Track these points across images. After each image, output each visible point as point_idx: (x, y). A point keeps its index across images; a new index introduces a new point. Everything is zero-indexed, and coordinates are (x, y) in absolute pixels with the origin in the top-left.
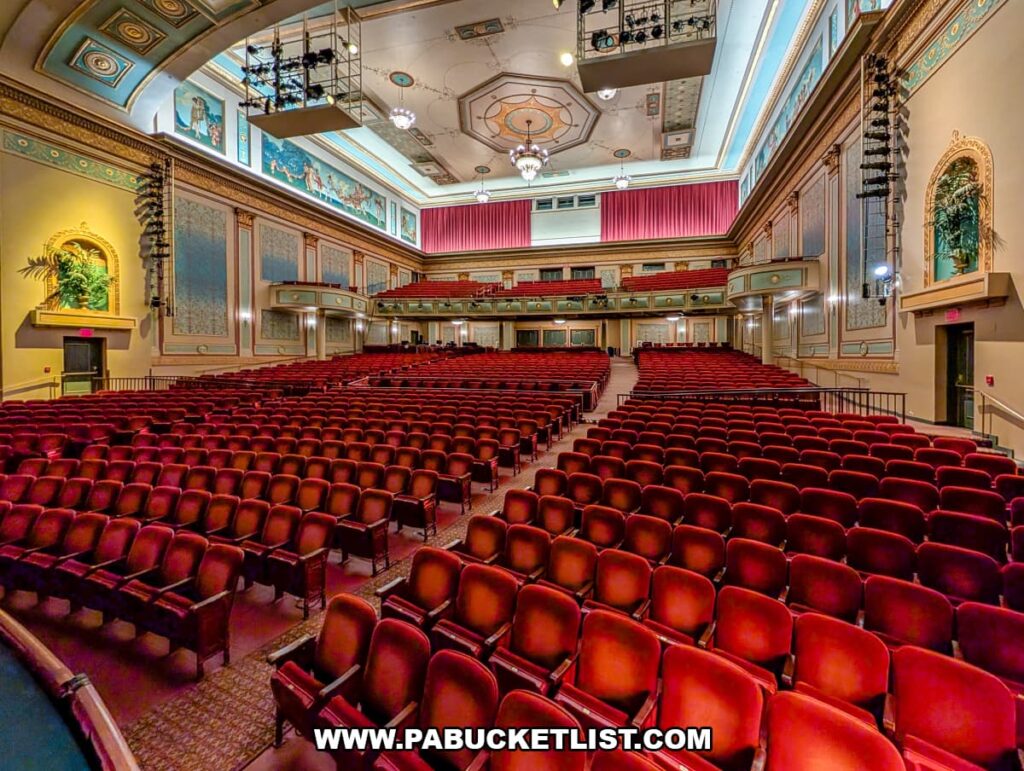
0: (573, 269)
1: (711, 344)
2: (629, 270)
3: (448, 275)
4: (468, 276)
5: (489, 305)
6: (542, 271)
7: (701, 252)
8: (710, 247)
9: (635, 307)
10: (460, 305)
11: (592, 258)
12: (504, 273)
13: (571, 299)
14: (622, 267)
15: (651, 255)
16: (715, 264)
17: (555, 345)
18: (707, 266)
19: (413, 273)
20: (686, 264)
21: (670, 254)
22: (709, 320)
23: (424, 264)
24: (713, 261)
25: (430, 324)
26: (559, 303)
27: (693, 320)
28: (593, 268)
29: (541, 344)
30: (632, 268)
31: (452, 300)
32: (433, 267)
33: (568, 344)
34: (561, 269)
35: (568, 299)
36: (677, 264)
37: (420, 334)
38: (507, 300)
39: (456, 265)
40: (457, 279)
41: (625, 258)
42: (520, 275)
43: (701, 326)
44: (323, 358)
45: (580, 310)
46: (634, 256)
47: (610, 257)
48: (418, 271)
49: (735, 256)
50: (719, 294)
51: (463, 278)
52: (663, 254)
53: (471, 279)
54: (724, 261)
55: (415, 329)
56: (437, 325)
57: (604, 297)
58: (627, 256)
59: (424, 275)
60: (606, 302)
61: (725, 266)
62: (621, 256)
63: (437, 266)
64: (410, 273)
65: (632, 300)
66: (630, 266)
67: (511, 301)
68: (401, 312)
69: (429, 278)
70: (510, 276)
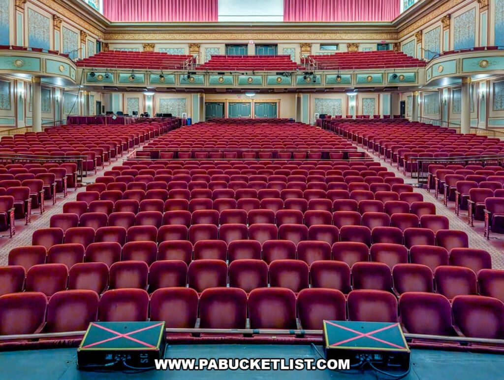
0: (257, 45)
1: (375, 116)
2: (309, 49)
3: (133, 44)
4: (154, 47)
5: (201, 77)
6: (227, 45)
7: (368, 36)
8: (376, 32)
9: (339, 83)
10: (172, 76)
11: (275, 36)
12: (191, 45)
13: (282, 74)
14: (302, 45)
15: (328, 36)
16: (380, 47)
17: (239, 116)
18: (374, 48)
19: (97, 41)
20: (357, 45)
21: (344, 36)
22: (375, 95)
23: (105, 32)
24: (379, 45)
25: (114, 94)
26: (270, 77)
27: (362, 96)
28: (276, 45)
29: (227, 116)
30: (310, 47)
31: (166, 72)
32: (116, 36)
33: (252, 116)
34: (246, 45)
35: (277, 74)
36: (349, 45)
37: (102, 105)
38: (219, 74)
39: (141, 36)
40: (141, 50)
41: (305, 38)
42: (206, 49)
43: (369, 101)
44: (39, 129)
45: (290, 84)
46: (313, 36)
47: (291, 36)
48: (101, 40)
49: (396, 41)
50: (413, 74)
51: (148, 49)
52: (338, 36)
53: (156, 50)
54: (387, 45)
55: (99, 100)
56: (120, 95)
57: (311, 73)
58: (306, 36)
59: (107, 45)
60: (315, 77)
61: (388, 48)
62: (301, 36)
63: (120, 36)
64: (95, 41)
65: (338, 77)
66: (309, 45)
67: (223, 74)
68: (112, 82)
69: (112, 48)
70: (197, 49)
